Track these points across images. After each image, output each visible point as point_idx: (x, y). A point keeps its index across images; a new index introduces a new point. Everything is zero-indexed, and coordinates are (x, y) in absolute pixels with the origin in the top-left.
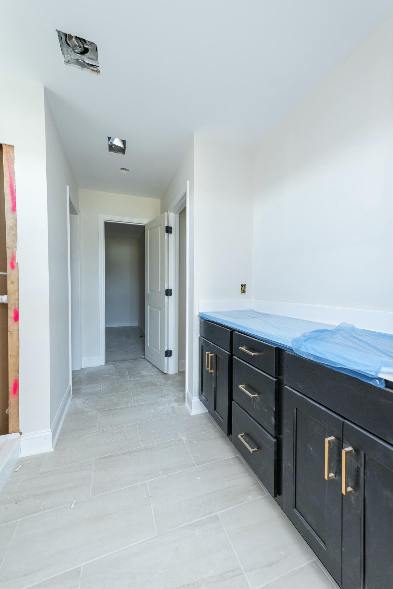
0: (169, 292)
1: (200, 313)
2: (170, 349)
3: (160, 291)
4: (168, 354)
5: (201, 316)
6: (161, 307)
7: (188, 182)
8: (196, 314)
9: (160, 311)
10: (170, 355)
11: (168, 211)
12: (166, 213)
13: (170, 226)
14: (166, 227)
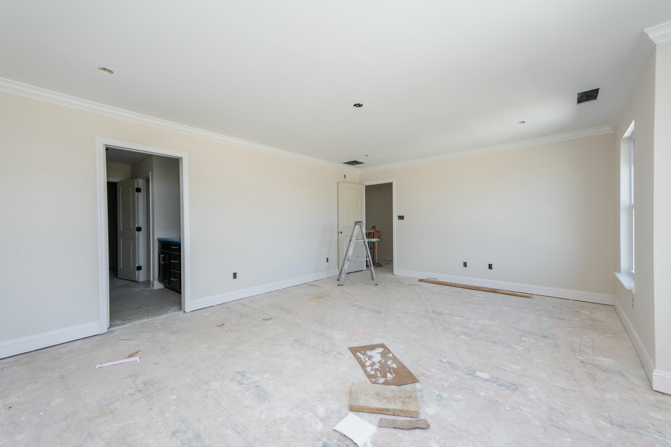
0: (139, 229)
1: (158, 238)
2: (140, 265)
3: (131, 228)
4: (139, 268)
5: (159, 239)
6: (133, 239)
7: (150, 172)
8: (156, 239)
9: (132, 242)
10: (141, 269)
11: (138, 178)
12: (136, 180)
13: (139, 188)
14: (136, 188)
